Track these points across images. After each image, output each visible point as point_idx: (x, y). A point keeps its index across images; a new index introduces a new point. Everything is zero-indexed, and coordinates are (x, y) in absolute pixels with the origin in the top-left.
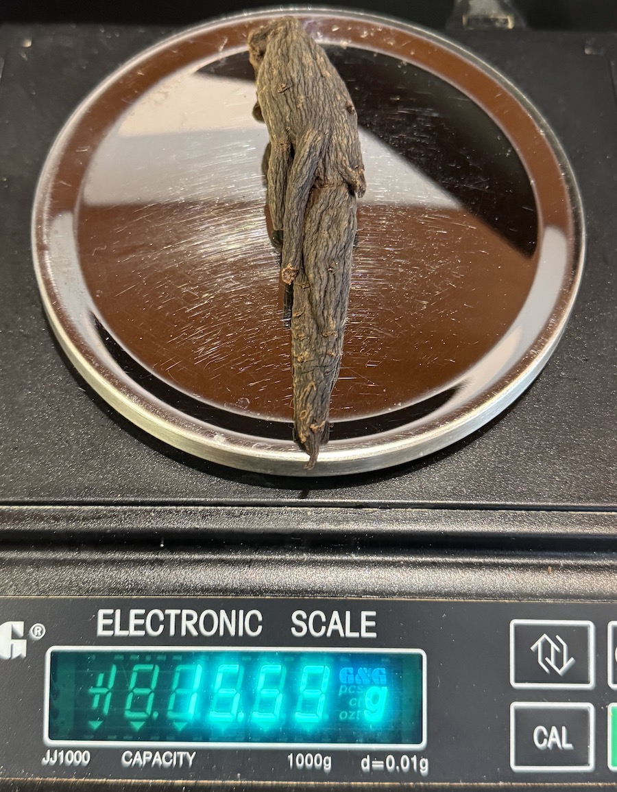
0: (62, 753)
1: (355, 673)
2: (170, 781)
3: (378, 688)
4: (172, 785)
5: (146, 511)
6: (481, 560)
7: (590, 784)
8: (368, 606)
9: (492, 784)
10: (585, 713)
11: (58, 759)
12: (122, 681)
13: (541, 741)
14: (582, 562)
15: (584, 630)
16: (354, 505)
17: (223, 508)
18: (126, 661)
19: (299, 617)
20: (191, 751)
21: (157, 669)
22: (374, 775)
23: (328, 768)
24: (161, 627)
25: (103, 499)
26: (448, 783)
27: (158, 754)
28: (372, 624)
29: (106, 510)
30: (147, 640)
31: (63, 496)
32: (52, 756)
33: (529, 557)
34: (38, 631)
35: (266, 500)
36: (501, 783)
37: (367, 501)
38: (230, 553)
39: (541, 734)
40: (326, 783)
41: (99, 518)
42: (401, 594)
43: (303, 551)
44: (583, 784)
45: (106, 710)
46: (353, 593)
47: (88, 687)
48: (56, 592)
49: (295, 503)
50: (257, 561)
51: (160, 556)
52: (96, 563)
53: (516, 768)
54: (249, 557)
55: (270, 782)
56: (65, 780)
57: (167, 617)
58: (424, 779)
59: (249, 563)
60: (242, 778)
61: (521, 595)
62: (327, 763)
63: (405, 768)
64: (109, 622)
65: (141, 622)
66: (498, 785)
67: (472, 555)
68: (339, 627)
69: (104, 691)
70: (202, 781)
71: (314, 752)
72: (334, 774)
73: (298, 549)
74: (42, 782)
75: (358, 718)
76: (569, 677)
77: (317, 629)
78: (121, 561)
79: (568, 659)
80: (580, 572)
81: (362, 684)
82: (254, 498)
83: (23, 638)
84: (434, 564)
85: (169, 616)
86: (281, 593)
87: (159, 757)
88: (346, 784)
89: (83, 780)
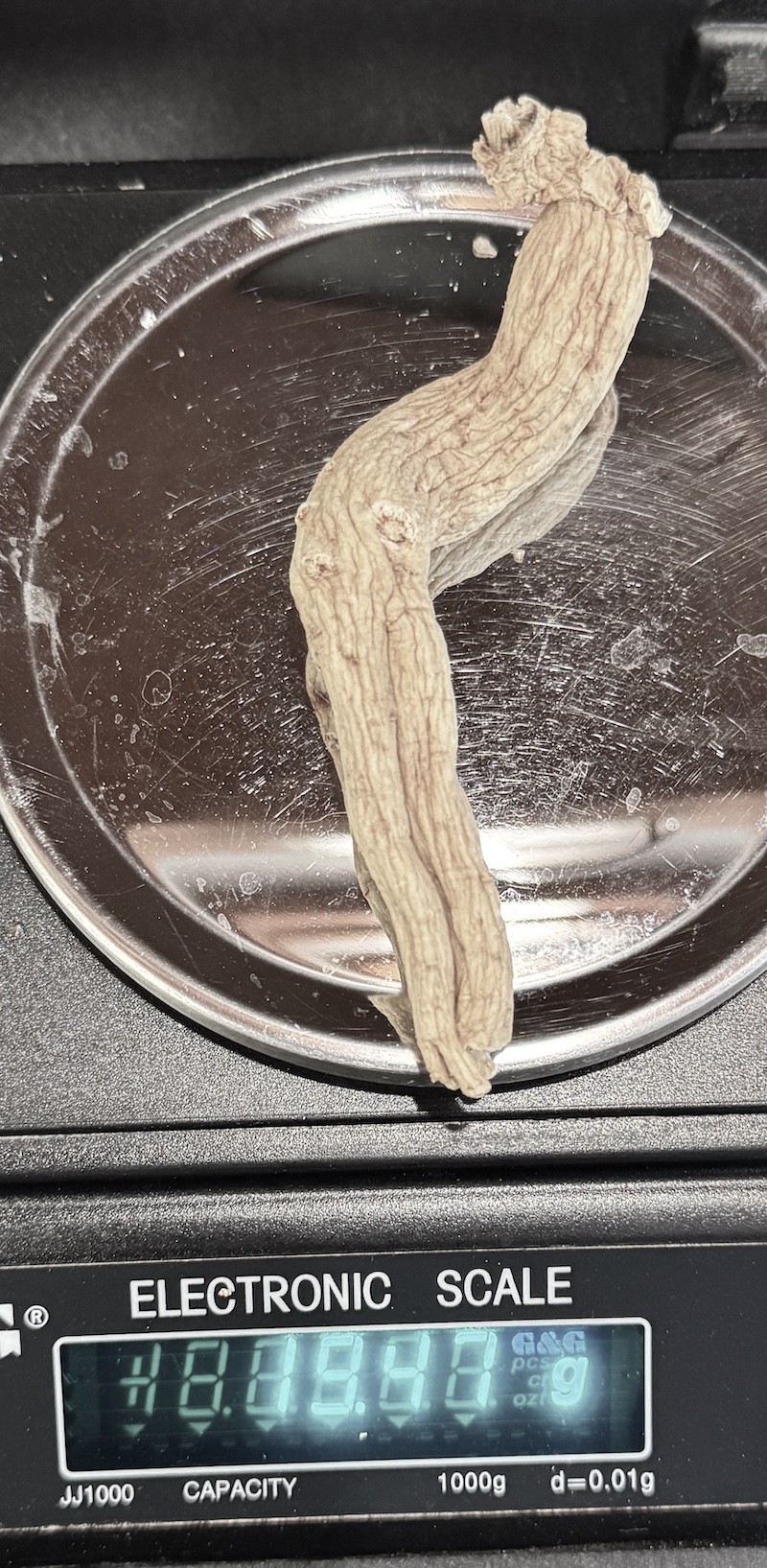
0: (89, 1490)
2: (260, 1520)
4: (263, 1525)
8: (558, 1259)
11: (85, 1498)
12: (171, 1367)
19: (449, 1280)
20: (289, 1476)
21: (225, 1348)
22: (570, 1498)
24: (232, 1303)
27: (238, 1483)
28: (566, 1284)
30: (210, 1322)
32: (74, 1494)
34: (37, 1316)
40: (498, 1512)
47: (121, 1377)
56: (101, 1526)
57: (240, 1289)
58: (647, 1501)
60: (370, 1511)
62: (499, 1484)
63: (619, 1487)
64: (150, 1298)
65: (200, 1296)
68: (513, 1291)
71: (478, 1470)
72: (510, 1499)
74: (63, 1532)
75: (542, 1404)
77: (478, 1293)
83: (13, 1328)
85: (243, 1285)
86: (419, 1245)
87: (241, 1487)
88: (528, 1511)
89: (125, 1525)
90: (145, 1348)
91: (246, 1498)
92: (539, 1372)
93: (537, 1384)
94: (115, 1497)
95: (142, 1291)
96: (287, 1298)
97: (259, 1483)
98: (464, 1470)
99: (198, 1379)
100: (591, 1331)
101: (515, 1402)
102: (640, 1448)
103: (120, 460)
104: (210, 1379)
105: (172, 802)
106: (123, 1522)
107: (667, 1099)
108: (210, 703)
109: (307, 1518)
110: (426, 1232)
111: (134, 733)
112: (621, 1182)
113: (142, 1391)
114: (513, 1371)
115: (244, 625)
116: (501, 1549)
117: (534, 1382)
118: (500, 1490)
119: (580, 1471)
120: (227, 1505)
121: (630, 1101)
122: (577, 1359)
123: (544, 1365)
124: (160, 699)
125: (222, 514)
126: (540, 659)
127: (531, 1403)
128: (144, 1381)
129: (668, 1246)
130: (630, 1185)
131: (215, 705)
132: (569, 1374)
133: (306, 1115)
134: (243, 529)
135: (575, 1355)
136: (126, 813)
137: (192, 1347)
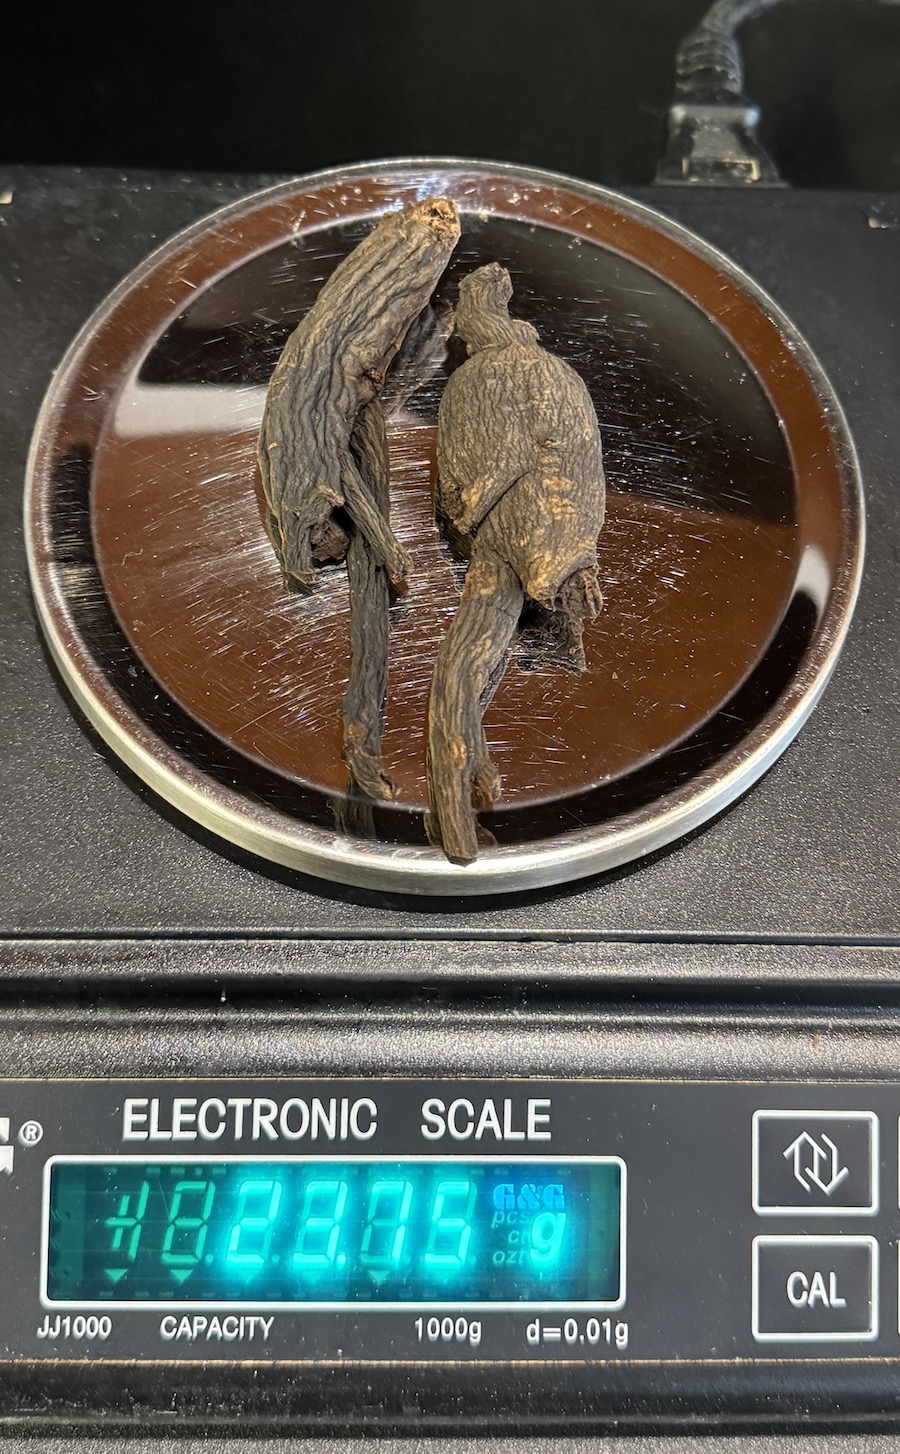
0: (67, 1321)
1: (517, 1192)
2: (235, 1362)
3: (552, 1215)
4: (238, 1367)
5: (200, 947)
6: (709, 1020)
7: (872, 1359)
8: (538, 1091)
9: (724, 1361)
10: (865, 1251)
11: (63, 1328)
12: (157, 1207)
13: (798, 1296)
14: (860, 1022)
15: (864, 1125)
16: (519, 937)
17: (318, 941)
18: (165, 1178)
19: (434, 1110)
20: (266, 1315)
21: (212, 1188)
22: (545, 1348)
23: (476, 1339)
24: (222, 1126)
25: (134, 929)
26: (658, 1361)
27: (215, 1320)
28: (545, 1118)
29: (138, 946)
30: (198, 1146)
31: (73, 924)
32: (52, 1325)
33: (782, 1014)
34: (32, 1132)
35: (384, 930)
36: (738, 1360)
37: (538, 931)
38: (326, 1010)
39: (798, 1283)
40: (473, 1362)
41: (128, 959)
42: (588, 1072)
43: (439, 1007)
44: (861, 1359)
45: (133, 1252)
46: (516, 1072)
47: (108, 1217)
48: (60, 1072)
49: (429, 934)
50: (369, 1022)
51: (221, 1016)
52: (122, 1026)
53: (759, 1336)
54: (356, 1016)
55: (388, 1362)
56: (73, 1361)
57: (231, 1111)
58: (621, 1354)
59: (357, 1026)
60: (344, 1356)
61: (767, 1072)
62: (475, 1332)
63: (593, 1339)
64: (142, 1118)
65: (191, 1118)
66: (734, 1363)
67: (696, 1013)
68: (494, 1124)
69: (130, 1222)
70: (283, 1362)
71: (454, 1315)
72: (485, 1349)
73: (431, 1003)
74: (37, 1365)
75: (521, 1261)
76: (839, 1198)
77: (461, 1128)
78: (159, 1024)
79: (839, 1171)
80: (858, 1037)
81: (527, 1209)
82: (366, 926)
83: (8, 1144)
84: (639, 1025)
85: (234, 1107)
86: (407, 1071)
87: (218, 1324)
88: (503, 1362)
91: (222, 1338)
92: (519, 1228)
93: (516, 1243)
94: (92, 1330)
95: (136, 1110)
96: (276, 1124)
97: (237, 1322)
98: (440, 1316)
99: (183, 1224)
101: (495, 1260)
102: (615, 1297)
104: (195, 1222)
113: (127, 1235)
114: (493, 1227)
117: (514, 1238)
119: (556, 1320)
120: (204, 1344)
122: (556, 1214)
127: (510, 1261)
132: (548, 1230)
135: (555, 1211)
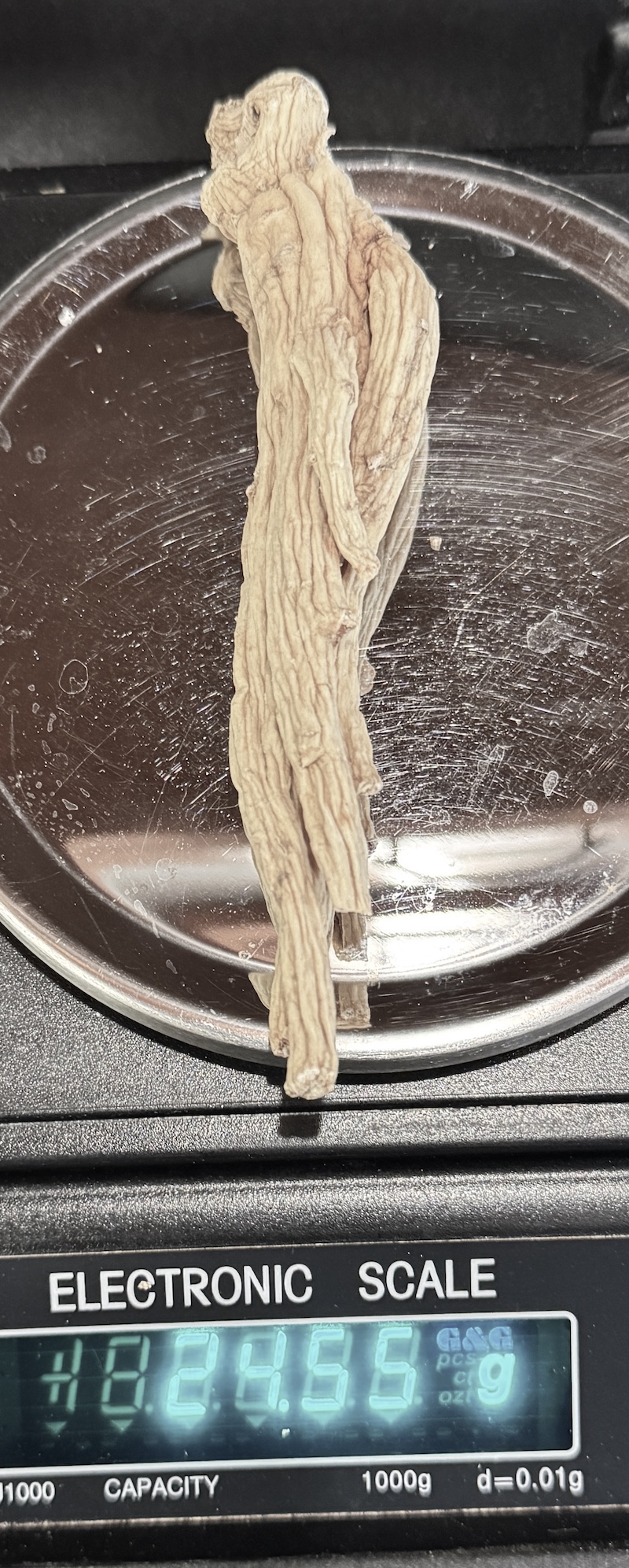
2: (183, 1519)
4: (186, 1524)
8: (482, 1251)
11: (6, 1495)
12: (93, 1362)
17: (239, 1116)
19: (371, 1272)
20: (210, 1474)
21: (147, 1344)
22: (495, 1497)
24: (152, 1296)
26: (615, 1506)
27: (159, 1480)
28: (490, 1277)
30: (130, 1315)
40: (423, 1511)
47: (40, 1373)
56: (22, 1525)
57: (160, 1281)
58: (576, 1500)
60: (293, 1510)
62: (424, 1483)
64: (69, 1291)
65: (119, 1289)
68: (436, 1284)
71: (403, 1468)
72: (436, 1498)
75: (469, 1401)
77: (401, 1286)
85: (162, 1278)
86: (341, 1237)
87: (162, 1484)
88: (454, 1511)
89: (46, 1524)
90: (66, 1343)
91: (168, 1497)
92: (466, 1369)
93: (463, 1381)
94: (35, 1494)
95: (62, 1284)
96: (207, 1291)
97: (181, 1481)
98: (388, 1468)
99: (120, 1376)
100: (516, 1325)
101: (441, 1399)
102: (568, 1445)
103: (39, 454)
104: (132, 1375)
105: (89, 790)
106: (43, 1520)
107: (588, 1087)
108: (126, 691)
109: (230, 1517)
110: (347, 1224)
111: (51, 721)
112: (545, 1172)
113: (64, 1388)
114: (438, 1367)
115: (160, 614)
116: (427, 1549)
117: (460, 1379)
118: (426, 1489)
119: (508, 1469)
120: (149, 1504)
121: (551, 1089)
122: (503, 1355)
123: (470, 1361)
124: (77, 688)
125: (139, 506)
126: (456, 644)
127: (458, 1401)
128: (66, 1378)
129: (593, 1237)
130: (554, 1175)
131: (131, 693)
132: (496, 1371)
133: (224, 1103)
134: (159, 521)
135: (502, 1351)
136: (43, 802)
137: (114, 1342)
